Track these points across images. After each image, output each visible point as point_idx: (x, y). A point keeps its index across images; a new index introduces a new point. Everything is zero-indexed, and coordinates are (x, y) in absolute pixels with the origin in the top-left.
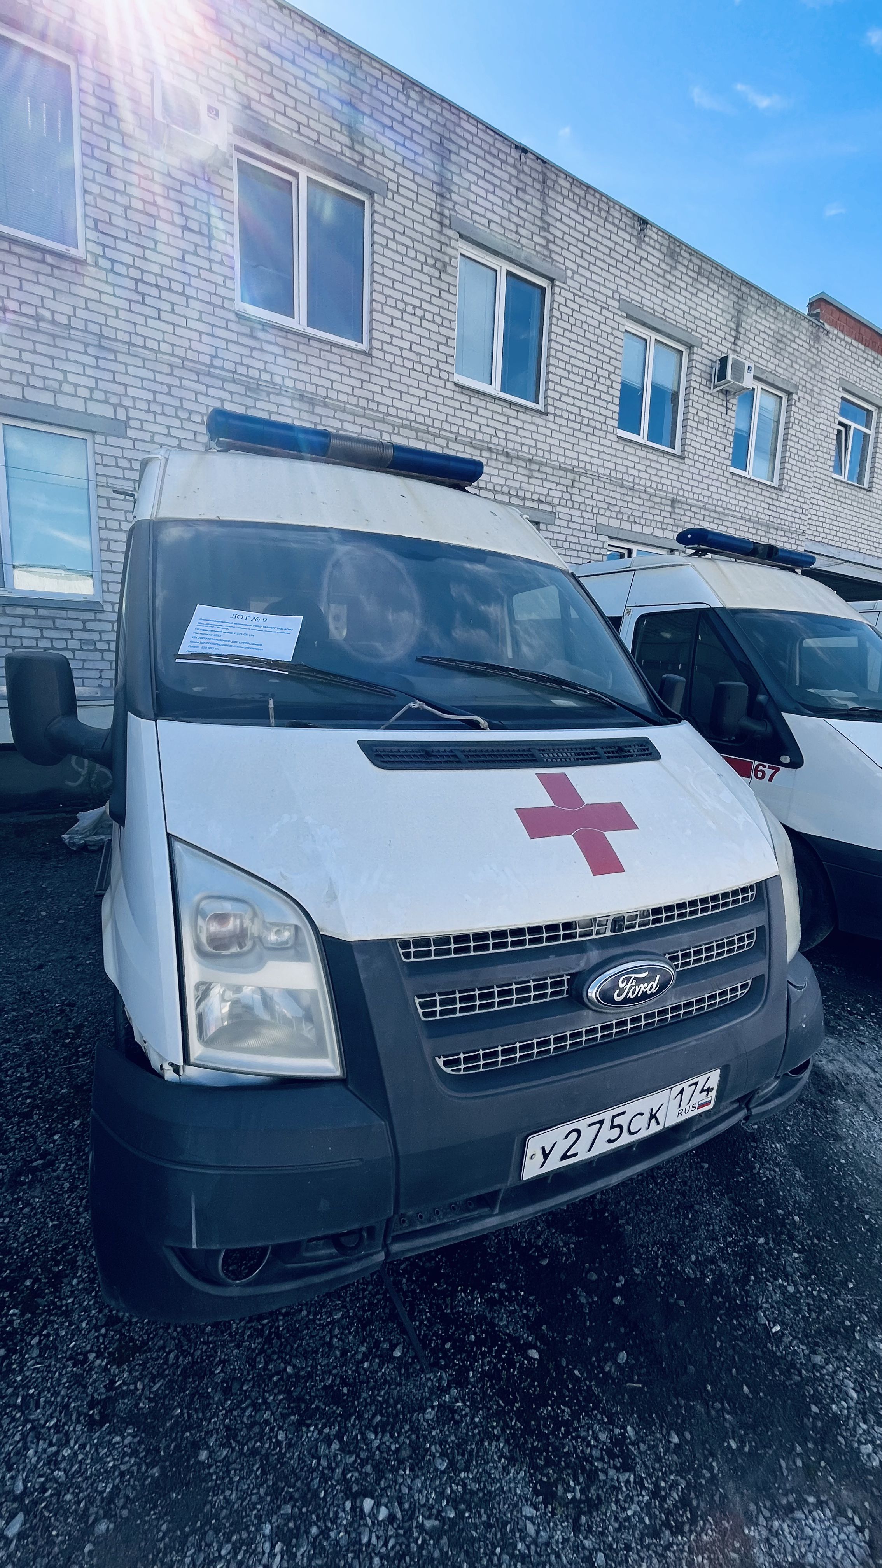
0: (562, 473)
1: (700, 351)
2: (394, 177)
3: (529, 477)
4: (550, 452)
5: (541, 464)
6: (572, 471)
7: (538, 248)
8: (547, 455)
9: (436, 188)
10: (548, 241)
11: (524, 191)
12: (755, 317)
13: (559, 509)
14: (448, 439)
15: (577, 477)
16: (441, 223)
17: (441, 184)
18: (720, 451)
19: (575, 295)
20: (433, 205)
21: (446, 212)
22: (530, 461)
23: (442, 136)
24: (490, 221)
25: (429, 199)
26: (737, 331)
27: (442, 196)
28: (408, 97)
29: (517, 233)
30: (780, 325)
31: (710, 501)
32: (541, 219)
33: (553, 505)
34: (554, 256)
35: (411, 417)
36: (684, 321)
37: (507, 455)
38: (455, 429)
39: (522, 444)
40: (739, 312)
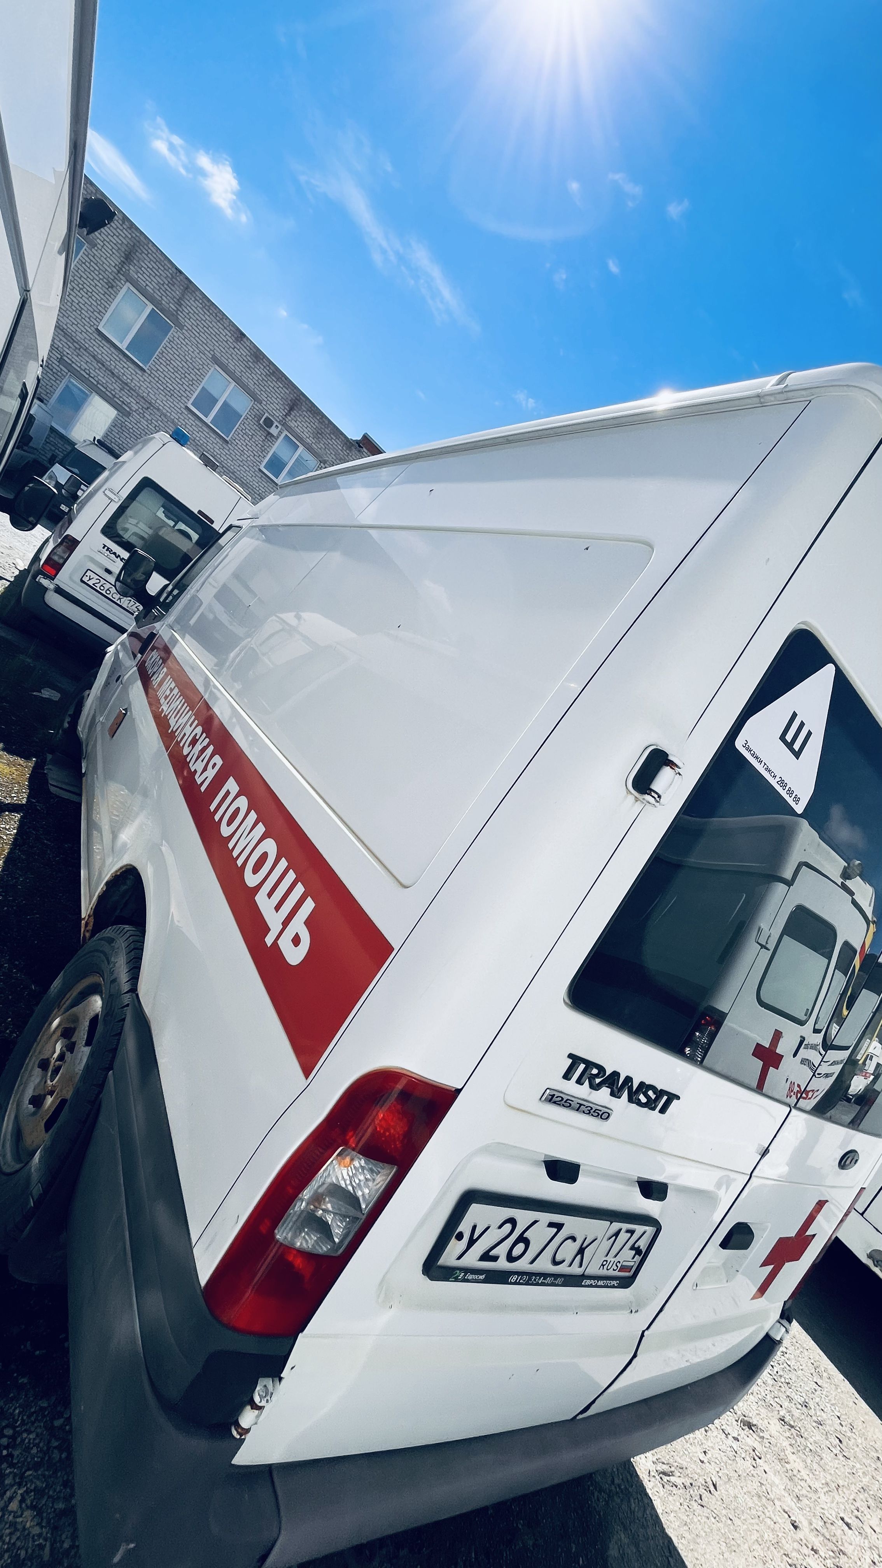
0: (142, 400)
1: (258, 405)
2: (102, 244)
3: (121, 389)
4: (139, 388)
5: (131, 388)
6: (150, 403)
7: (170, 309)
8: (137, 388)
9: (122, 259)
10: (178, 310)
11: (173, 286)
12: (305, 413)
13: (134, 413)
14: (81, 347)
15: (152, 408)
16: (119, 272)
17: (126, 260)
18: (255, 455)
19: (185, 337)
20: (118, 264)
21: (124, 269)
22: (126, 384)
23: (134, 244)
24: (147, 285)
25: (116, 260)
26: (289, 411)
27: (124, 263)
28: (124, 223)
29: (161, 297)
30: (323, 427)
31: (238, 473)
32: (178, 300)
33: (131, 409)
34: (179, 317)
35: (65, 327)
36: (253, 387)
37: (113, 373)
38: (87, 346)
39: (124, 374)
40: (294, 404)
